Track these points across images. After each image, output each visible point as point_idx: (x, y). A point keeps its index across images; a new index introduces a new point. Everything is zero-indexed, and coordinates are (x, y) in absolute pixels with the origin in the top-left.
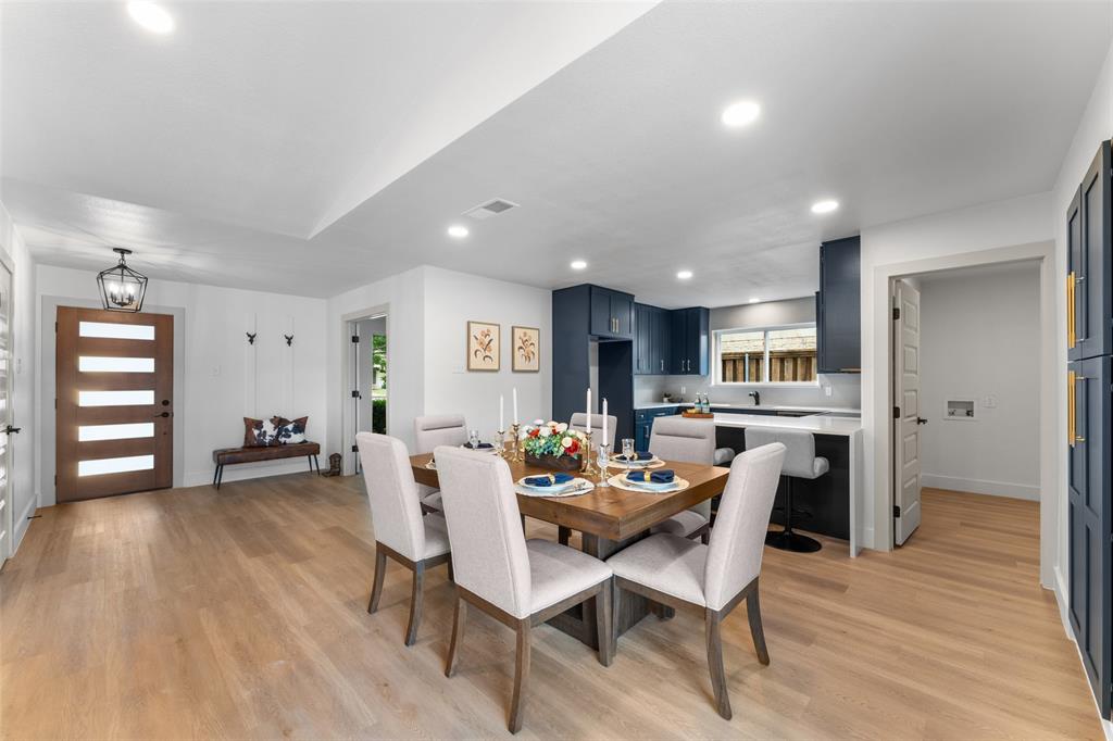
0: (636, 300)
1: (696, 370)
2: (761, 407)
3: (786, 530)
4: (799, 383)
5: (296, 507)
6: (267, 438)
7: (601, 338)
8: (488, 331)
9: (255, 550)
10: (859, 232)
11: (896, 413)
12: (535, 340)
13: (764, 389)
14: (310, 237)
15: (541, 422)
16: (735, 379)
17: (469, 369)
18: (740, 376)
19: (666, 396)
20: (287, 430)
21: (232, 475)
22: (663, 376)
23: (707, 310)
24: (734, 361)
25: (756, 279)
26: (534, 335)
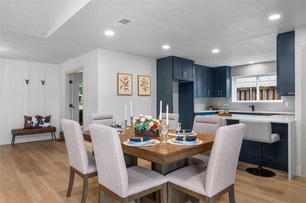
0: (195, 63)
1: (224, 95)
2: (255, 112)
3: (259, 167)
4: (271, 101)
5: (44, 153)
6: (34, 124)
7: (180, 80)
8: (127, 77)
9: (25, 170)
10: (294, 29)
12: (148, 81)
13: (256, 104)
14: (47, 37)
15: (141, 115)
16: (245, 99)
17: (118, 94)
18: (248, 98)
19: (211, 107)
20: (42, 121)
21: (19, 140)
22: (210, 98)
23: (230, 67)
24: (245, 91)
25: (251, 53)
26: (148, 80)
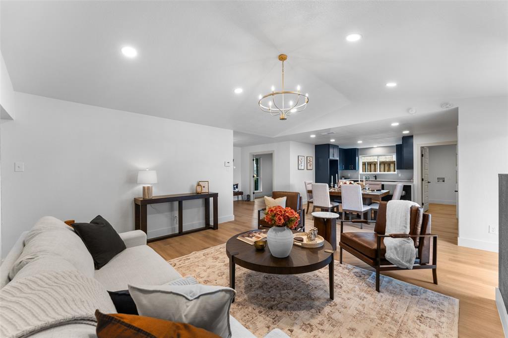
0: (339, 147)
1: (354, 168)
2: (377, 180)
4: (386, 173)
8: (302, 158)
10: (413, 134)
11: (423, 180)
13: (378, 174)
14: (274, 137)
17: (298, 169)
19: (343, 177)
23: (358, 149)
26: (311, 159)
